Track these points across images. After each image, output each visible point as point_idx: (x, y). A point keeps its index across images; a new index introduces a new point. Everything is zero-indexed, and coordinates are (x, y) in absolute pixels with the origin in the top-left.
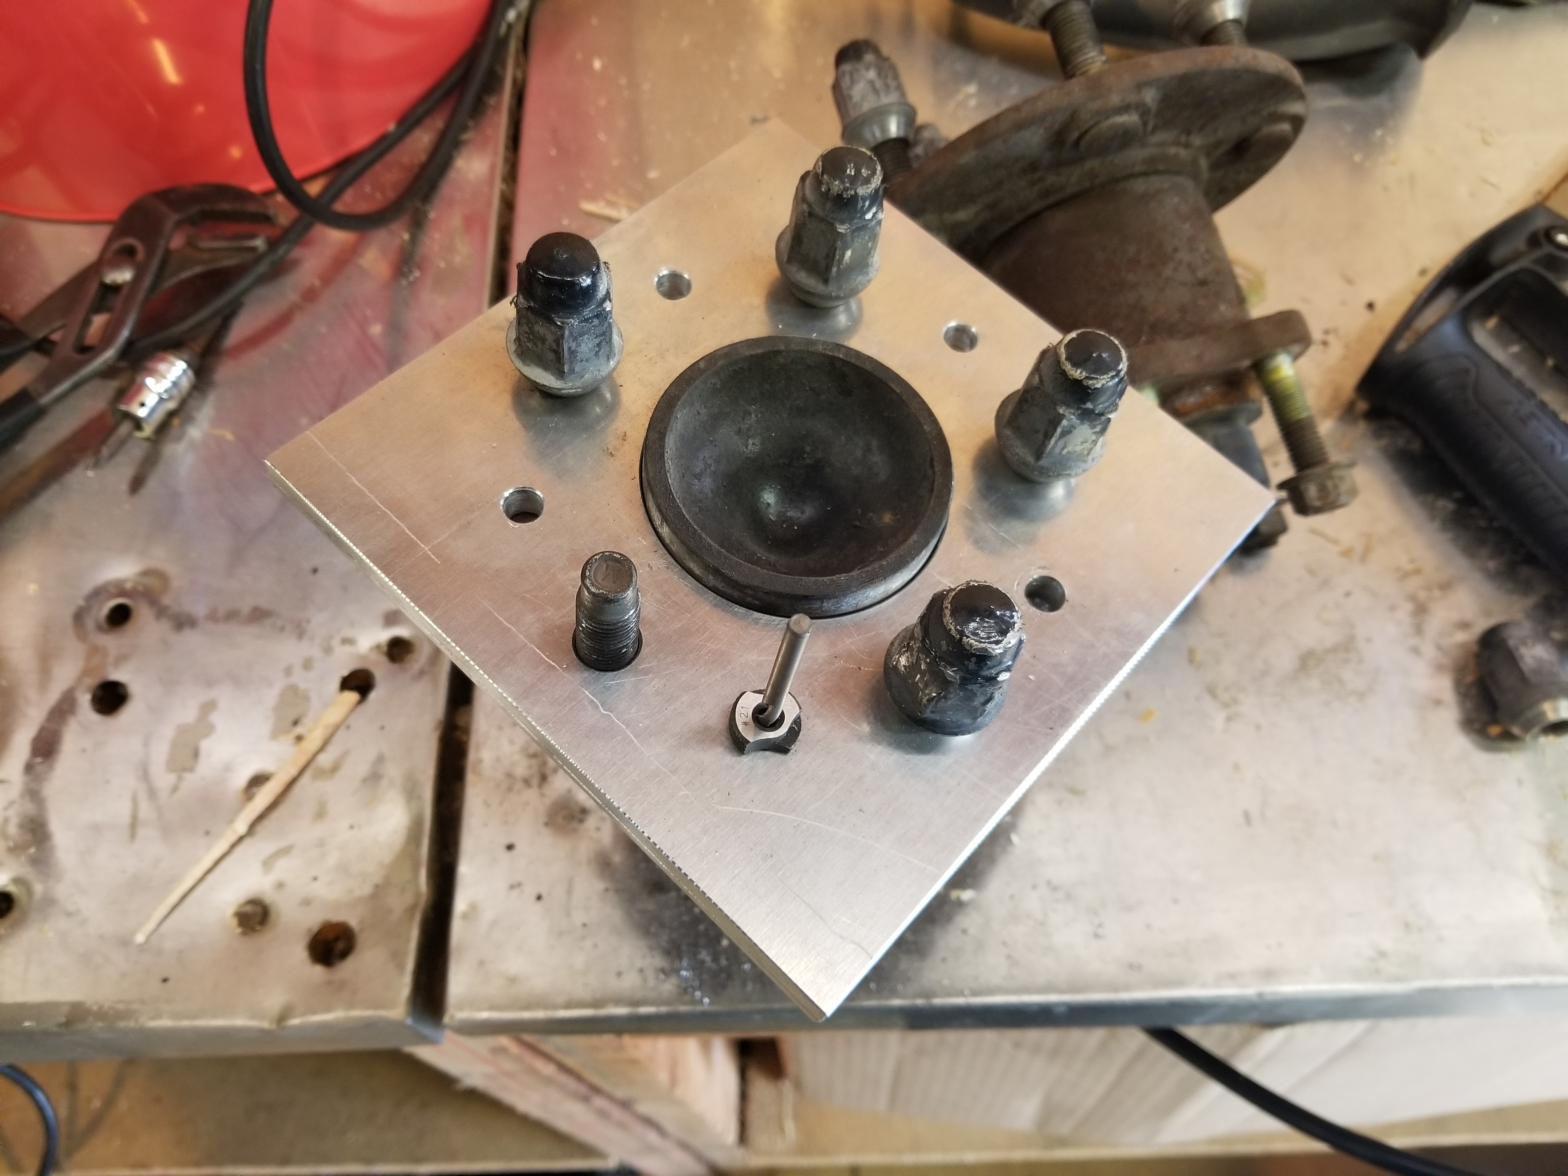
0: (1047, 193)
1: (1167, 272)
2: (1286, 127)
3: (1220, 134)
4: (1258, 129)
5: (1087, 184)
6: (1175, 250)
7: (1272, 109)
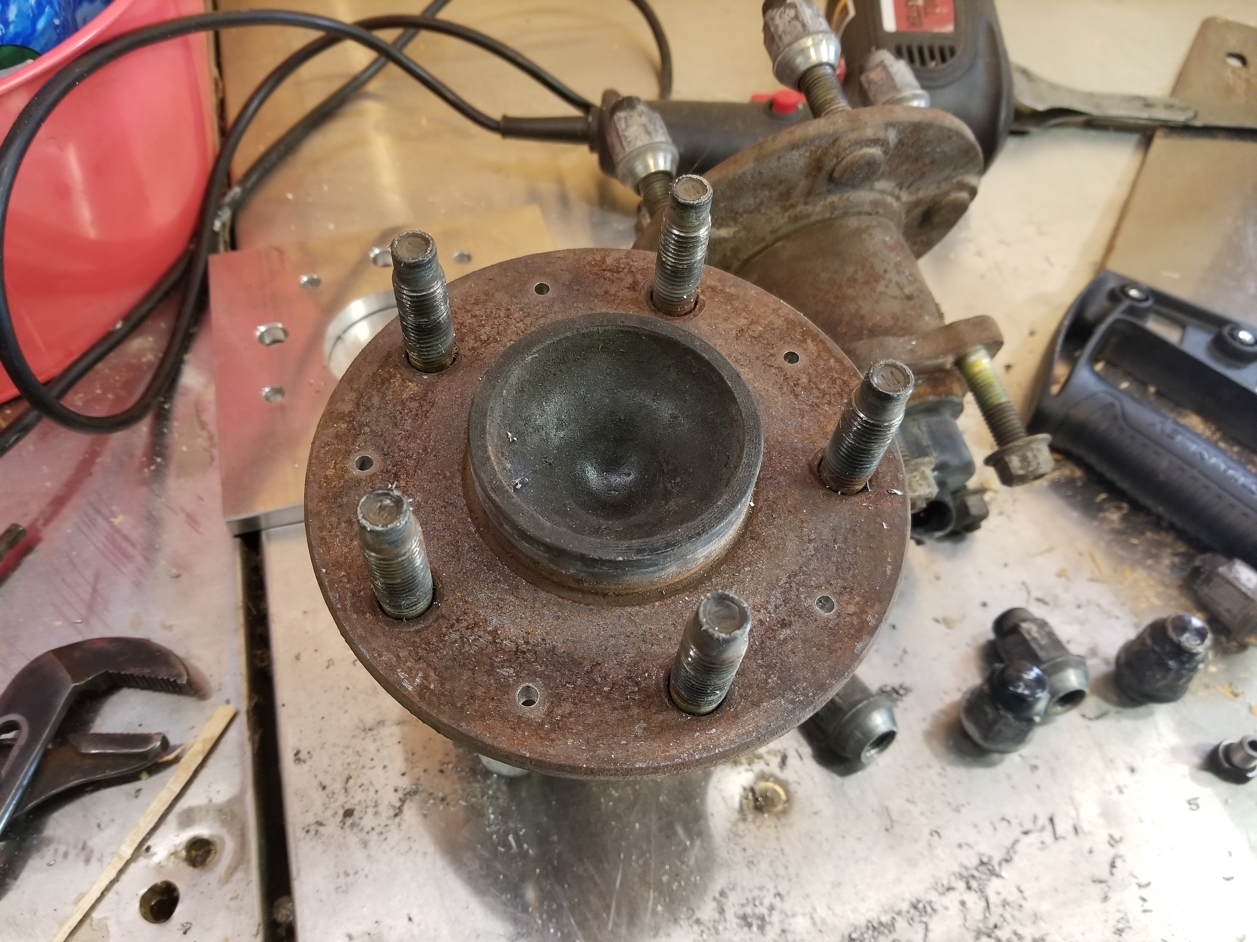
0: (796, 219)
1: (881, 287)
2: (964, 195)
3: (921, 194)
4: (948, 193)
5: (828, 215)
6: (885, 271)
7: (959, 178)
